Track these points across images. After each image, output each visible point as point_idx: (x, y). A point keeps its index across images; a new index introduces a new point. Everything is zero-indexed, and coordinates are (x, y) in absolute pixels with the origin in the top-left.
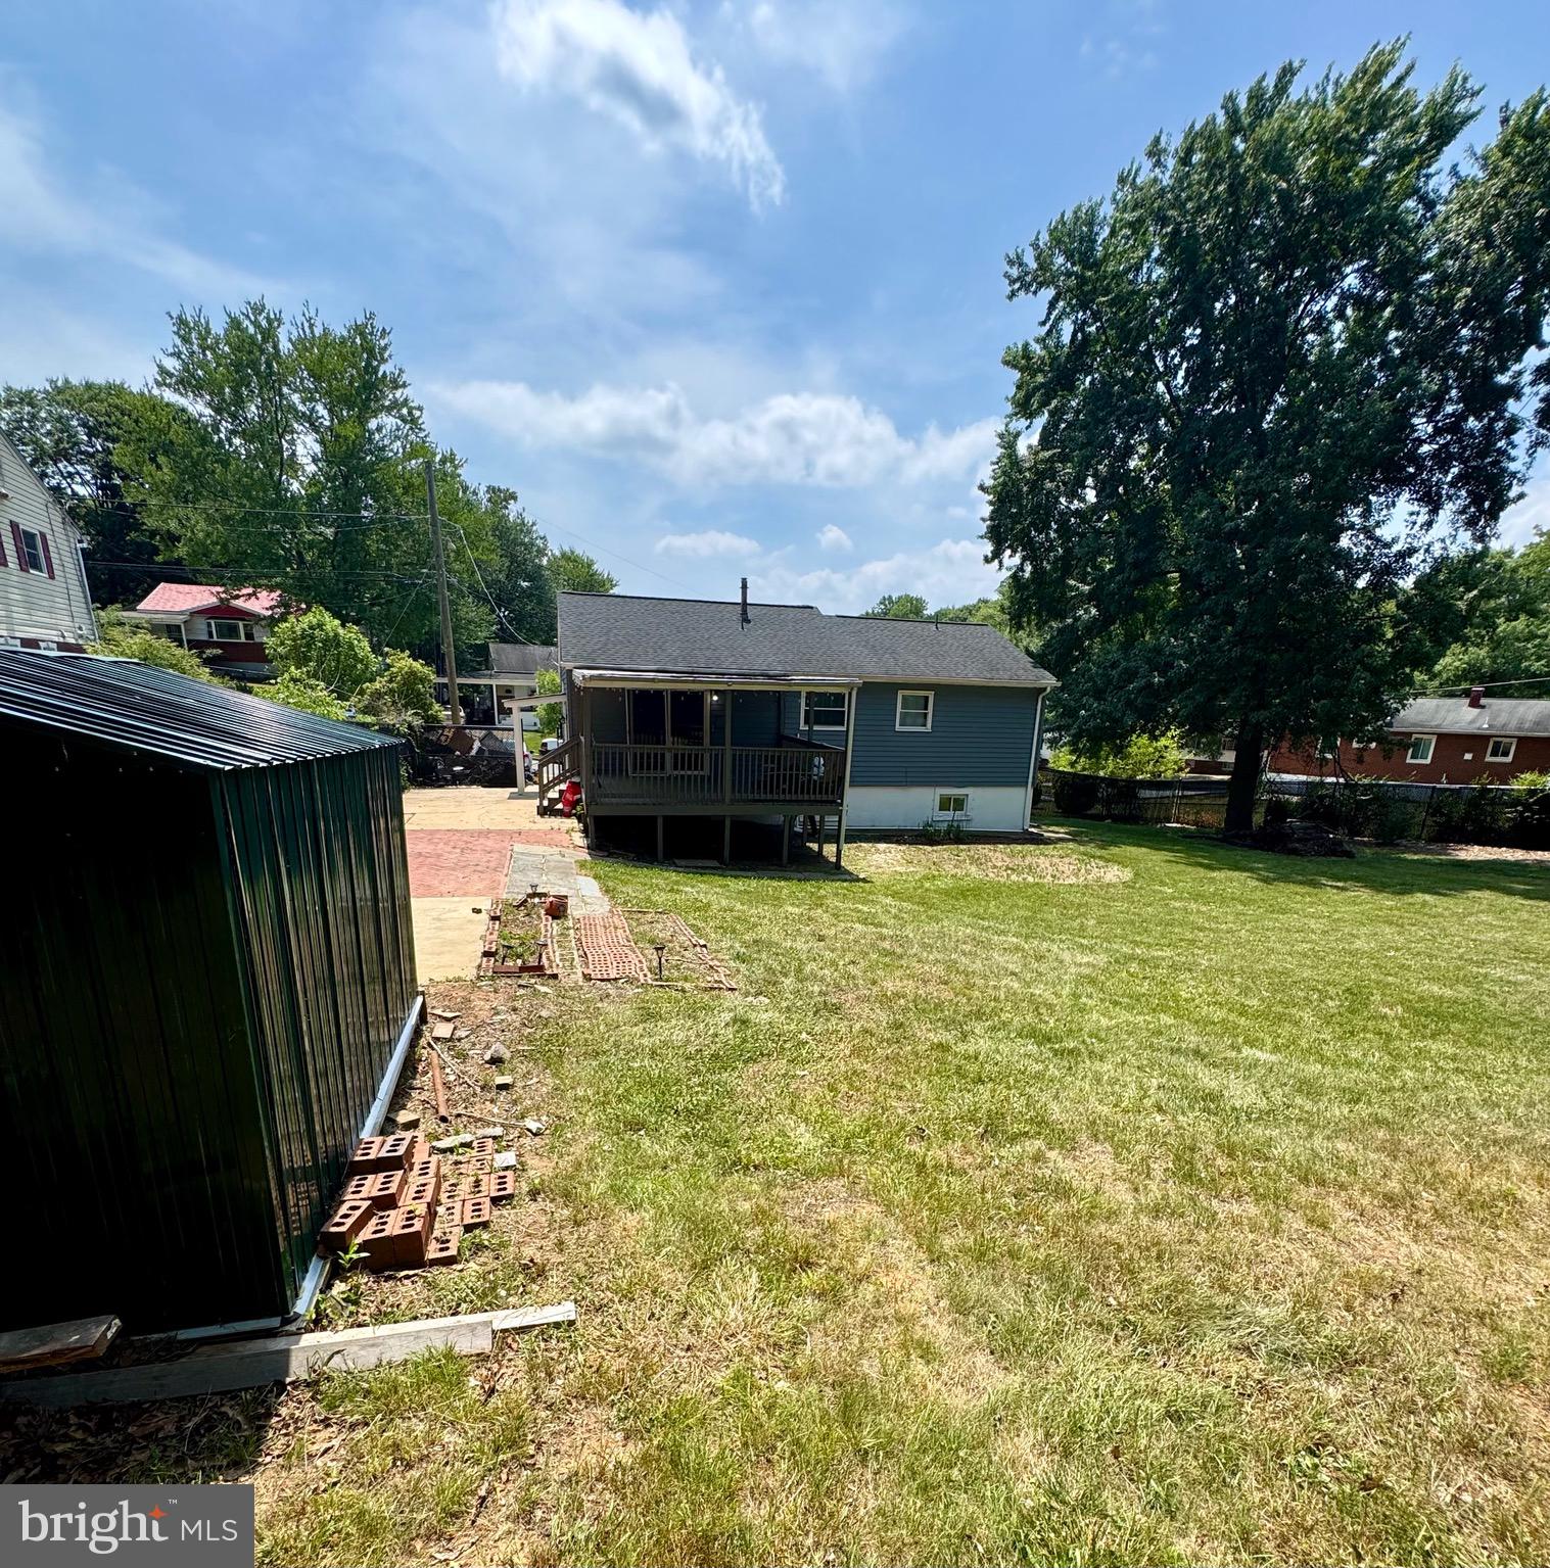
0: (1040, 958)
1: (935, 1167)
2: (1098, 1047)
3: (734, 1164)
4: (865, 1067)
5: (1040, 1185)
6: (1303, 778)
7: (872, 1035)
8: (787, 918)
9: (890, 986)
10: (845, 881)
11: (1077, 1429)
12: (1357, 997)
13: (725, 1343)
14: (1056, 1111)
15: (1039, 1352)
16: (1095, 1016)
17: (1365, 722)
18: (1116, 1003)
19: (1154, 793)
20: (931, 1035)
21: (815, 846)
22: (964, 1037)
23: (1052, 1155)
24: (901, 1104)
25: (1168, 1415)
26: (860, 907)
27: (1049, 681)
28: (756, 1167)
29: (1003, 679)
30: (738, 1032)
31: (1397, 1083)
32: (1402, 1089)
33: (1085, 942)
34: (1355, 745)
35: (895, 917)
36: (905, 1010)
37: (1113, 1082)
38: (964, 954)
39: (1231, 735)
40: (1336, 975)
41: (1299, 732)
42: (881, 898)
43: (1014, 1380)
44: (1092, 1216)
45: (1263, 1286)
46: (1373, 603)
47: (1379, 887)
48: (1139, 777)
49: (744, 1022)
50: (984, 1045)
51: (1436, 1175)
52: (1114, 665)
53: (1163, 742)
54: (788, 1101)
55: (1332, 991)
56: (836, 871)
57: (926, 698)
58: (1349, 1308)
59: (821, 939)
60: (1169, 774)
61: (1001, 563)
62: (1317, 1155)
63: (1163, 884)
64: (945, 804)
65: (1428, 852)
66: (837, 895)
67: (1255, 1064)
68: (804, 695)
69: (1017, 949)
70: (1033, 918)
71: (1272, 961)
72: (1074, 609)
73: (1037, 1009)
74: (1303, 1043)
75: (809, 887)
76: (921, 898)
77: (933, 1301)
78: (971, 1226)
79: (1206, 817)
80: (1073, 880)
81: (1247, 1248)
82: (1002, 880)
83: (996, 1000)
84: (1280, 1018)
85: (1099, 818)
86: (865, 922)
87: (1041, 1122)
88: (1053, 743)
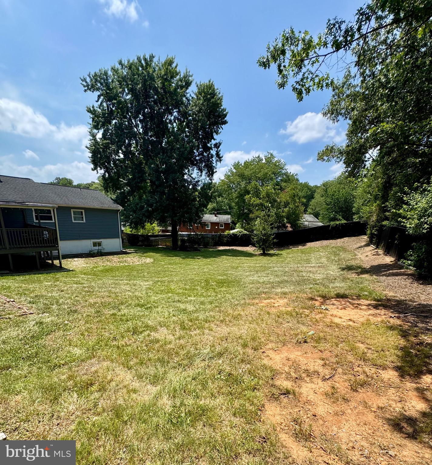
0: (135, 285)
1: (122, 346)
2: (156, 305)
3: (54, 366)
4: (91, 326)
5: (151, 342)
6: (187, 233)
7: (90, 316)
8: (46, 286)
9: (92, 301)
10: (65, 271)
11: (175, 391)
12: (207, 281)
13: (71, 417)
14: (150, 323)
15: (162, 378)
16: (153, 297)
17: (197, 220)
18: (157, 293)
19: (154, 238)
20: (110, 312)
21: (50, 262)
22: (119, 310)
23: (152, 334)
24: (106, 333)
25: (193, 379)
26: (73, 279)
27: (120, 208)
28: (63, 365)
29: (106, 207)
30: (39, 327)
31: (218, 298)
32: (219, 299)
33: (145, 279)
34: (196, 225)
35: (87, 280)
36: (99, 307)
37: (162, 312)
38: (112, 287)
39: (169, 223)
40: (202, 278)
41: (184, 222)
42: (80, 276)
43: (158, 388)
44: (166, 344)
45: (204, 346)
46: (193, 192)
47: (206, 257)
48: (149, 234)
49: (41, 323)
50: (126, 311)
51: (228, 314)
52: (138, 204)
53: (154, 225)
54: (68, 342)
55: (202, 281)
56: (60, 269)
57: (82, 212)
58: (219, 344)
59: (62, 291)
60: (157, 233)
61: (97, 171)
62: (207, 317)
63: (161, 261)
64: (95, 244)
65: (213, 248)
66: (63, 276)
67: (191, 301)
68: (33, 210)
69: (128, 284)
70: (130, 275)
71: (189, 277)
72: (123, 187)
73: (138, 298)
74: (199, 294)
75: (51, 275)
76: (94, 273)
77: (132, 379)
78: (137, 357)
79: (168, 244)
80: (138, 263)
81: (199, 340)
82: (118, 265)
83: (126, 299)
84: (194, 289)
85: (141, 246)
86: (76, 283)
87: (147, 326)
88: (124, 226)
